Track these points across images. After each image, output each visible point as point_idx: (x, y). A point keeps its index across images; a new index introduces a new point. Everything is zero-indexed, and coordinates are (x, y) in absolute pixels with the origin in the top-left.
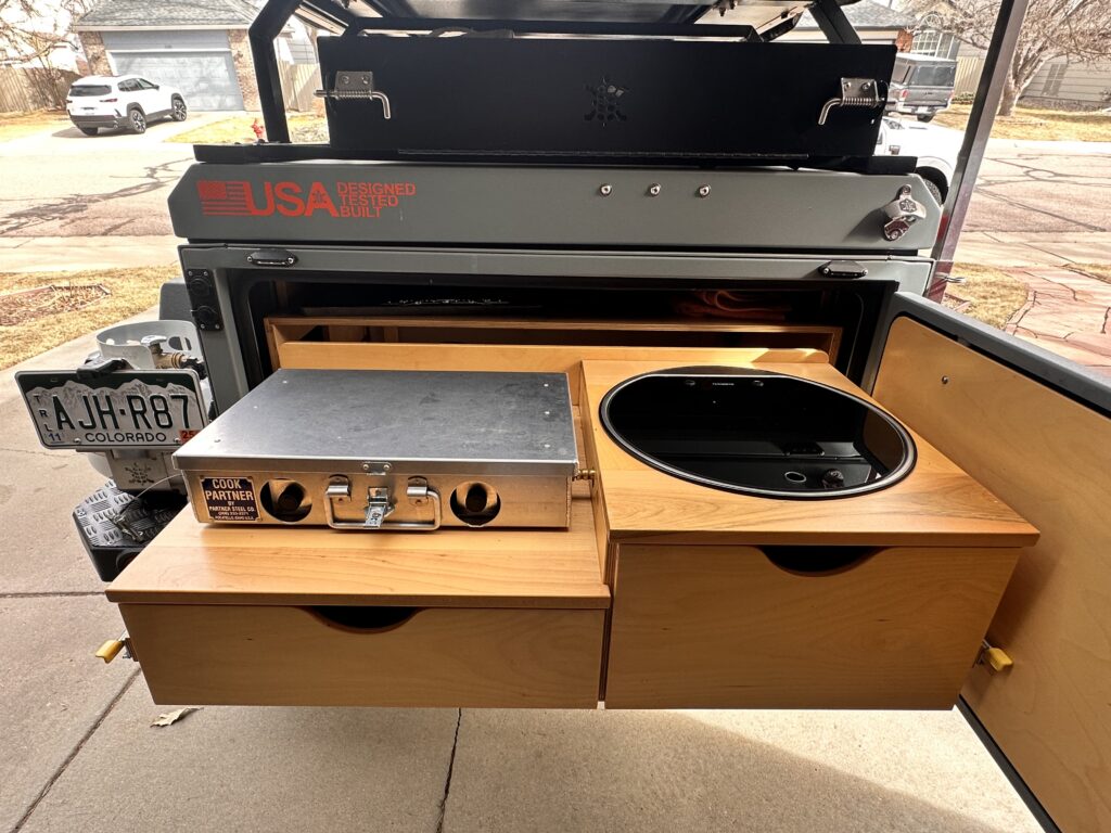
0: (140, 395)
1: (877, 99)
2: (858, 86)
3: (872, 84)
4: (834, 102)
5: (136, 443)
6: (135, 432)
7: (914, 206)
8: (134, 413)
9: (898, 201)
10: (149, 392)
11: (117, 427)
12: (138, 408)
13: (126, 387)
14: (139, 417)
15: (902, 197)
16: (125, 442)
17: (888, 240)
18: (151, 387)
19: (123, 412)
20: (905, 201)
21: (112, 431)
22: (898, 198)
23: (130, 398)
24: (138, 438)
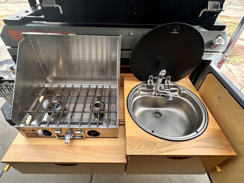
0: (8, 85)
1: (219, 9)
2: (213, 4)
3: (218, 3)
4: (205, 10)
5: (11, 95)
6: (10, 93)
7: (222, 41)
8: (8, 89)
9: (217, 39)
10: (11, 84)
11: (5, 92)
12: (9, 88)
13: (4, 83)
14: (10, 90)
15: (219, 38)
16: (8, 95)
17: (212, 49)
18: (11, 83)
19: (5, 89)
20: (219, 39)
21: (4, 93)
22: (217, 38)
23: (6, 86)
24: (11, 94)
